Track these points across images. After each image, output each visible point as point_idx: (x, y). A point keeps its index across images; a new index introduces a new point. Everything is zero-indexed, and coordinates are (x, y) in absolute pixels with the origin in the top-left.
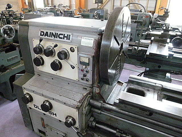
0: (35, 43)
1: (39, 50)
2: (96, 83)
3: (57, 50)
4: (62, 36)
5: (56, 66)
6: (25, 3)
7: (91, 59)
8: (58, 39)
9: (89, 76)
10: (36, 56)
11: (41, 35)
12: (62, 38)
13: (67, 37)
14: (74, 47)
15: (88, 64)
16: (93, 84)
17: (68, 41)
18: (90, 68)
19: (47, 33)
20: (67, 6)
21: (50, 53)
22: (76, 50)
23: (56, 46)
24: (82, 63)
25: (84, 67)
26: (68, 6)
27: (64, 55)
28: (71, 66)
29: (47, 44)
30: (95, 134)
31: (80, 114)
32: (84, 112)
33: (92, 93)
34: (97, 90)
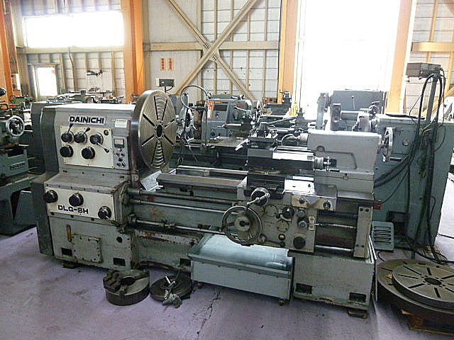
0: (64, 130)
1: (67, 138)
2: (134, 169)
3: (89, 134)
4: (95, 120)
5: (88, 154)
6: (15, 86)
7: (126, 140)
8: (91, 123)
9: (125, 160)
10: (64, 144)
11: (70, 121)
12: (94, 122)
13: (100, 121)
14: (108, 130)
15: (123, 146)
16: (130, 170)
17: (101, 124)
18: (125, 151)
19: (78, 118)
20: (108, 92)
21: (80, 139)
22: (110, 133)
23: (88, 130)
24: (116, 146)
25: (119, 149)
26: (111, 91)
27: (97, 140)
28: (105, 150)
29: (78, 130)
30: (136, 230)
31: (116, 202)
32: (121, 199)
33: (131, 181)
34: (135, 178)
